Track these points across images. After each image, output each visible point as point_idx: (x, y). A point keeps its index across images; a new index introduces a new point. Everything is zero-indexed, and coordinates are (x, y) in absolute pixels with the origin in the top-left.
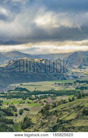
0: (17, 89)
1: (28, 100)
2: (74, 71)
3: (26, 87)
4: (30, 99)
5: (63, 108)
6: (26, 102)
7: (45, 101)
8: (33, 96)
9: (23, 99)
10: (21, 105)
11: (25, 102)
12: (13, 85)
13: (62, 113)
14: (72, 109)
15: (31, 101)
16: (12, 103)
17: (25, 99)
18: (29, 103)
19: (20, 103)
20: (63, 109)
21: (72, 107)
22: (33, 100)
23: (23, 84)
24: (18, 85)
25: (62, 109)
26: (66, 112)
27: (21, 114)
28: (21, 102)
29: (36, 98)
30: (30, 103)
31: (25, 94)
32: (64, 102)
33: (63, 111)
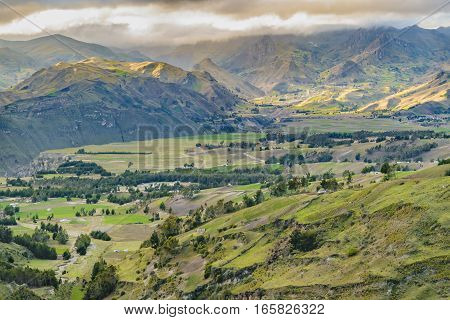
0: (65, 167)
1: (104, 203)
2: (259, 100)
3: (98, 161)
4: (112, 200)
5: (225, 229)
6: (98, 211)
7: (162, 207)
8: (123, 189)
9: (88, 202)
10: (81, 219)
11: (94, 211)
12: (51, 153)
13: (220, 245)
14: (255, 230)
15: (116, 207)
16: (50, 214)
17: (95, 202)
18: (108, 213)
19: (78, 215)
20: (226, 233)
21: (255, 225)
22: (122, 203)
23: (87, 149)
24: (69, 154)
25: (220, 231)
26: (235, 242)
27: (82, 251)
28: (82, 210)
29: (134, 195)
30: (113, 213)
31: (96, 185)
32: (229, 208)
33: (226, 237)
